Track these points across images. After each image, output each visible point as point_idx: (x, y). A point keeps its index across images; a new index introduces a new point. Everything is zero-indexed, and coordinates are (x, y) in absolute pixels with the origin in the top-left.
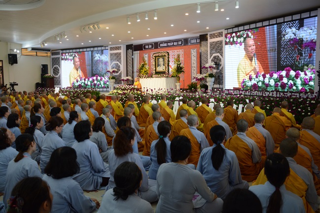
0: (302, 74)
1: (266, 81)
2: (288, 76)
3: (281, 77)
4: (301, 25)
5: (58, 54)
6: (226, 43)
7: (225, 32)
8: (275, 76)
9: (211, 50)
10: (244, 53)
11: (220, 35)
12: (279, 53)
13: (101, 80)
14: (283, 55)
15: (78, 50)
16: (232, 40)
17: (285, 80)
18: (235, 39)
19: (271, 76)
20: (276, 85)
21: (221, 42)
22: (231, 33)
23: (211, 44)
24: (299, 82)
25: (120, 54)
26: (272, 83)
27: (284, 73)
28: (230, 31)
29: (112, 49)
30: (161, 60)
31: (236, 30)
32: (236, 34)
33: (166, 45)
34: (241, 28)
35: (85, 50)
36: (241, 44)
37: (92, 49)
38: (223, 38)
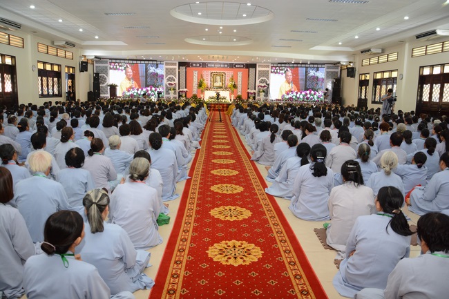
0: (317, 93)
1: (298, 96)
2: (310, 93)
3: (307, 94)
4: (318, 70)
5: (106, 62)
6: (272, 72)
7: (271, 65)
8: (303, 93)
9: (259, 75)
10: (285, 79)
11: (268, 66)
12: (306, 82)
13: (155, 90)
14: (308, 83)
15: (130, 62)
16: (276, 71)
17: (309, 96)
18: (278, 71)
19: (301, 93)
20: (304, 98)
21: (268, 71)
22: (276, 67)
23: (259, 71)
24: (316, 97)
25: (175, 69)
26: (301, 97)
27: (308, 92)
28: (275, 65)
29: (167, 64)
30: (218, 78)
31: (280, 65)
32: (279, 68)
33: (213, 66)
34: (283, 65)
35: (138, 62)
36: (282, 74)
37: (146, 62)
38: (270, 69)
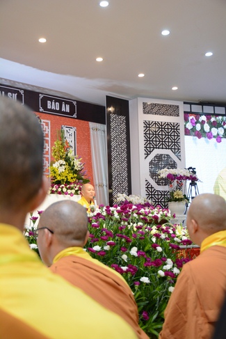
6: (187, 132)
7: (183, 108)
9: (148, 140)
11: (174, 111)
16: (198, 127)
18: (207, 127)
21: (175, 128)
22: (198, 115)
31: (209, 109)
32: (209, 119)
34: (220, 110)
36: (218, 139)
38: (179, 120)
